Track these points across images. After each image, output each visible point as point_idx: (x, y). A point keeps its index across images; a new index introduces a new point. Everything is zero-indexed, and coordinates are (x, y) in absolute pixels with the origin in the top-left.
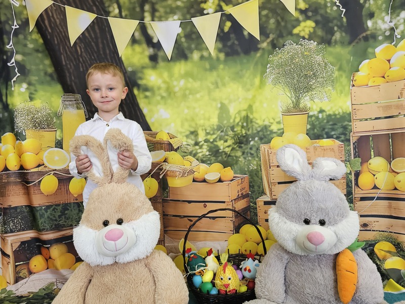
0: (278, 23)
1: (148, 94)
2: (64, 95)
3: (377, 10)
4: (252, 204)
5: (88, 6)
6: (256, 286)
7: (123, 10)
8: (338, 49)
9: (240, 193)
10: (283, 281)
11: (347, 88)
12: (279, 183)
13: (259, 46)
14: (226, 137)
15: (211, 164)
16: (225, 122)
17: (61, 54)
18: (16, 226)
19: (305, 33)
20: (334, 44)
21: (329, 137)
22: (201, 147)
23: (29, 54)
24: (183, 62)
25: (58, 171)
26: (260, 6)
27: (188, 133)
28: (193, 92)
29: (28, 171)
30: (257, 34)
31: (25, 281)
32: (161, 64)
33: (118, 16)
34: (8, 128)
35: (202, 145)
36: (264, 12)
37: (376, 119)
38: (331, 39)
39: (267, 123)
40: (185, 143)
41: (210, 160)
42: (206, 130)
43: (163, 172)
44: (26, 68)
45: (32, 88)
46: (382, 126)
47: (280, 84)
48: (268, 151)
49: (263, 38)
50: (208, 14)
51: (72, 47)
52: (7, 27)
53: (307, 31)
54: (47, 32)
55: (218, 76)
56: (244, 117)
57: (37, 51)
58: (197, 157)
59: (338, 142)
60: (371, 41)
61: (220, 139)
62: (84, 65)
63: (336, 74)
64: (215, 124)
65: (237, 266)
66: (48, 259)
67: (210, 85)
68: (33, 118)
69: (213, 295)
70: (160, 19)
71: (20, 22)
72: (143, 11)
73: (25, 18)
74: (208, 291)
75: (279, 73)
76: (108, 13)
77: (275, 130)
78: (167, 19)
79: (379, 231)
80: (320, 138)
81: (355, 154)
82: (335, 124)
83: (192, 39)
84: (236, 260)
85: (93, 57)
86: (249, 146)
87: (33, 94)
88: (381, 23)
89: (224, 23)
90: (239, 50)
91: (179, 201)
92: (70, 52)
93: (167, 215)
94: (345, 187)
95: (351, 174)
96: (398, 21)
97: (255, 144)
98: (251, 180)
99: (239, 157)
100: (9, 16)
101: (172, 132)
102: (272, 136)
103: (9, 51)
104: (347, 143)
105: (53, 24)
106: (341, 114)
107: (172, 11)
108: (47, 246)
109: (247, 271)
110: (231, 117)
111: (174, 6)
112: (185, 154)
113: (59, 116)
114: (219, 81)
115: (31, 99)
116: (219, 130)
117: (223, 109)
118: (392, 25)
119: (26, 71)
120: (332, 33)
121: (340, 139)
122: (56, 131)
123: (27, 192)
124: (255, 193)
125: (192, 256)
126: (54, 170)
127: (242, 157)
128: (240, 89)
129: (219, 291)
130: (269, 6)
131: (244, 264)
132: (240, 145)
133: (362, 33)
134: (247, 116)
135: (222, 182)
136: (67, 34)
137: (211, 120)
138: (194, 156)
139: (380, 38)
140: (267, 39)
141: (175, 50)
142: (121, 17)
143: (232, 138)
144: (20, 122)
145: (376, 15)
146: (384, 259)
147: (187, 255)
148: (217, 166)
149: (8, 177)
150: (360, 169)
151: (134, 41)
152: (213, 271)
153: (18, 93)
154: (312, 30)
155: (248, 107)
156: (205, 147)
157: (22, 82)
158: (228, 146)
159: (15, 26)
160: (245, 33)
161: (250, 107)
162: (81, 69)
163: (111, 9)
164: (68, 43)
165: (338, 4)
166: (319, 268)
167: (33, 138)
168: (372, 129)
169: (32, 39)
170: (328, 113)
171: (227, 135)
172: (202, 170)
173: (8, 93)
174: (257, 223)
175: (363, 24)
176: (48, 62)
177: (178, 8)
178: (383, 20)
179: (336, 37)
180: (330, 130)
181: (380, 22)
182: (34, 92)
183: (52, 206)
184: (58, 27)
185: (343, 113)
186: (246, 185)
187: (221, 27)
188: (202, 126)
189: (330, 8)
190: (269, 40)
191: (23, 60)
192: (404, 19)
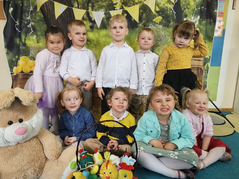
0: (147, 16)
3: (189, 14)
5: (64, 2)
7: (79, 5)
13: (138, 25)
17: (51, 23)
19: (158, 22)
20: (170, 27)
23: (37, 22)
24: (105, 30)
26: (140, 8)
30: (137, 20)
32: (95, 30)
33: (77, 7)
36: (141, 11)
38: (169, 25)
45: (38, 37)
49: (140, 22)
50: (117, 10)
51: (56, 20)
53: (159, 20)
54: (45, 13)
57: (41, 21)
63: (170, 40)
68: (38, 51)
70: (96, 10)
71: (33, 7)
72: (88, 6)
73: (35, 5)
76: (73, 6)
78: (98, 10)
88: (190, 19)
89: (124, 14)
92: (55, 22)
93: (94, 97)
96: (197, 20)
105: (48, 9)
107: (101, 7)
111: (102, 5)
115: (38, 42)
118: (194, 21)
120: (170, 22)
130: (144, 8)
136: (54, 14)
141: (101, 25)
144: (33, 52)
145: (188, 16)
149: (23, 76)
154: (161, 20)
159: (31, 9)
160: (133, 19)
163: (74, 4)
164: (54, 18)
165: (173, 10)
169: (38, 15)
175: (182, 19)
176: (45, 26)
177: (104, 6)
179: (171, 24)
182: (39, 39)
184: (50, 11)
189: (169, 11)
190: (142, 23)
191: (34, 25)
192: (199, 19)
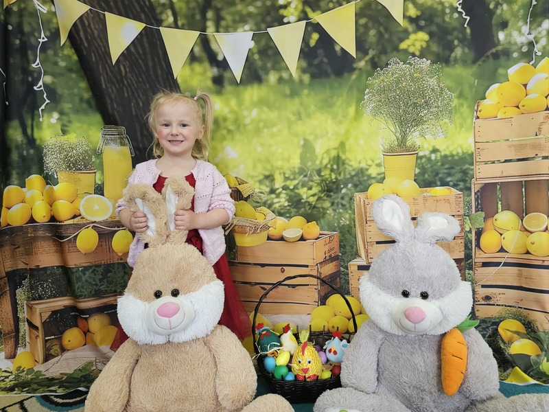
0: (380, 35)
2: (105, 127)
3: (512, 19)
4: (342, 269)
5: (135, 13)
6: (342, 372)
7: (179, 18)
8: (458, 70)
9: (327, 255)
10: (375, 367)
11: (469, 121)
12: (378, 243)
13: (355, 66)
14: (311, 183)
15: (291, 217)
17: (100, 75)
18: (45, 292)
19: (416, 49)
20: (453, 63)
21: (444, 184)
22: (278, 196)
23: (61, 75)
24: (256, 86)
25: (98, 223)
26: (357, 12)
27: (261, 177)
28: (269, 125)
29: (61, 224)
30: (352, 50)
31: (56, 359)
32: (228, 88)
33: (173, 26)
34: (34, 168)
35: (280, 193)
36: (363, 21)
37: (506, 161)
38: (450, 56)
39: (363, 165)
40: (257, 190)
41: (290, 213)
42: (284, 174)
43: (229, 228)
44: (57, 93)
45: (65, 118)
46: (513, 171)
47: (381, 116)
48: (364, 201)
49: (360, 55)
50: (289, 23)
51: (114, 66)
52: (33, 40)
53: (418, 45)
54: (82, 47)
55: (301, 104)
56: (334, 157)
57: (70, 70)
58: (272, 209)
59: (455, 191)
60: (503, 59)
61: (303, 186)
62: (129, 89)
63: (455, 102)
64: (296, 166)
65: (320, 347)
66: (86, 332)
67: (291, 116)
68: (66, 156)
69: (289, 381)
70: (227, 30)
71: (48, 34)
72: (204, 19)
73: (55, 28)
74: (282, 376)
75: (380, 101)
76: (159, 22)
77: (374, 175)
78: (235, 30)
79: (506, 306)
80: (433, 185)
81: (476, 207)
82: (452, 168)
83: (268, 56)
84: (319, 339)
85: (140, 79)
86: (340, 195)
87: (66, 126)
89: (311, 34)
90: (329, 70)
91: (249, 264)
92: (111, 72)
94: (463, 248)
95: (471, 233)
97: (348, 192)
99: (327, 209)
100: (35, 26)
101: (242, 176)
102: (370, 183)
103: (35, 71)
104: (467, 193)
105: (90, 35)
106: (460, 155)
107: (242, 19)
108: (85, 316)
109: (332, 353)
110: (317, 157)
111: (244, 12)
112: (257, 204)
113: (99, 154)
114: (302, 110)
115: (64, 132)
116: (302, 174)
117: (307, 147)
118: (531, 38)
119: (58, 97)
120: (451, 48)
121: (458, 188)
122: (95, 173)
123: (61, 250)
124: (346, 255)
125: (264, 332)
126: (93, 223)
127: (330, 209)
128: (329, 121)
129: (296, 376)
130: (370, 12)
131: (328, 344)
132: (328, 193)
133: (491, 48)
134: (338, 157)
135: (305, 240)
136: (107, 49)
137: (292, 161)
138: (270, 207)
139: (515, 55)
140: (365, 57)
141: (246, 71)
142: (177, 27)
143: (318, 184)
144: (51, 162)
145: (510, 24)
146: (511, 342)
147: (257, 332)
148: (298, 220)
149: (34, 231)
150: (483, 226)
151: (193, 58)
152: (290, 352)
153: (48, 125)
154: (424, 45)
155: (339, 145)
156: (283, 195)
157: (52, 111)
158: (314, 195)
159: (43, 39)
160: (337, 48)
161: (342, 145)
162: (126, 95)
163: (164, 17)
164: (109, 61)
165: (460, 10)
166: (419, 352)
167: (67, 181)
168: (500, 175)
169: (64, 55)
170: (443, 153)
171: (312, 181)
172: (280, 225)
173: (34, 124)
174: (348, 293)
175: (493, 36)
176: (83, 85)
177: (250, 15)
178: (520, 32)
179: (457, 54)
180: (445, 175)
181: (515, 34)
182: (67, 124)
183: (91, 267)
184: (96, 40)
185: (463, 153)
186: (336, 244)
187: (305, 40)
188: (280, 169)
189: (449, 16)
190: (367, 58)
191: (53, 82)
192: (546, 30)
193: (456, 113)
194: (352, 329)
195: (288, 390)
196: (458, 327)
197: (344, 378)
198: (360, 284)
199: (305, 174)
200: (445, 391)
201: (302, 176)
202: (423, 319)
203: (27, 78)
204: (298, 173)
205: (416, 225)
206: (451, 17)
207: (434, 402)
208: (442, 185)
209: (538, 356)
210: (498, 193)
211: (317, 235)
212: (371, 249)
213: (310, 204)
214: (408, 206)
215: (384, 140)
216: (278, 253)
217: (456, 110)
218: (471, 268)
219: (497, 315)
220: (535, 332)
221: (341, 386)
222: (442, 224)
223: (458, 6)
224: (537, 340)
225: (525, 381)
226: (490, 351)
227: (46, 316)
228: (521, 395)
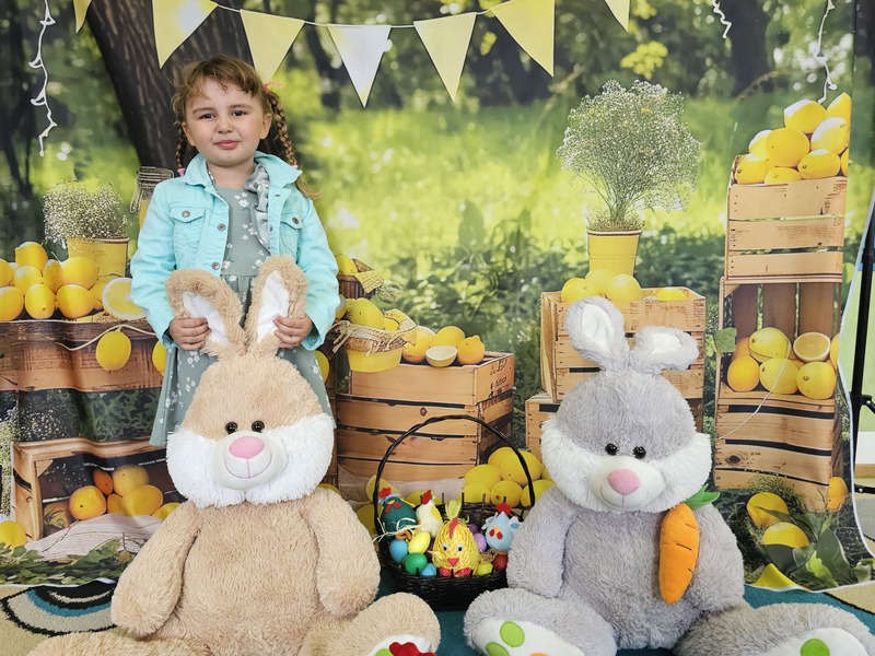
0: (592, 42)
1: (315, 174)
2: (141, 170)
3: (796, 29)
4: (516, 410)
6: (509, 565)
8: (709, 106)
9: (495, 389)
10: (560, 558)
11: (721, 186)
12: (572, 370)
13: (551, 88)
14: (474, 274)
15: (440, 328)
16: (473, 243)
17: (137, 82)
18: (43, 429)
19: (645, 69)
20: (702, 94)
21: (678, 283)
22: (421, 293)
23: (77, 81)
24: (392, 113)
25: (131, 323)
26: (558, 4)
27: (395, 261)
28: (410, 176)
29: (71, 322)
30: (548, 64)
31: (61, 533)
32: (347, 113)
33: (261, 8)
34: (30, 231)
35: (424, 288)
36: (566, 18)
37: (774, 251)
38: (697, 83)
39: (557, 249)
40: (387, 282)
41: (439, 321)
42: (433, 258)
43: (340, 341)
44: (68, 111)
45: (81, 153)
46: (784, 268)
47: (588, 171)
48: (556, 305)
49: (561, 72)
50: (448, 14)
51: (161, 71)
52: (31, 23)
53: (650, 63)
54: (109, 34)
55: (464, 146)
56: (512, 235)
57: (92, 74)
59: (694, 295)
60: (778, 93)
61: (461, 278)
63: (703, 156)
64: (452, 247)
65: (477, 527)
66: (108, 494)
67: (446, 163)
68: (81, 215)
69: (426, 578)
70: (348, 20)
71: (56, 12)
73: (67, 3)
74: (417, 569)
75: (588, 148)
76: (240, 2)
77: (572, 265)
78: (362, 21)
79: (760, 472)
80: (661, 284)
81: (725, 321)
82: (691, 258)
83: (414, 66)
84: (476, 515)
86: (519, 295)
87: (83, 166)
88: (802, 55)
89: (483, 34)
90: (510, 93)
91: (370, 400)
92: (157, 79)
93: (346, 427)
94: (702, 384)
95: (715, 360)
96: (836, 55)
97: (532, 291)
98: (519, 363)
99: (498, 317)
101: (364, 259)
102: (566, 277)
103: (34, 75)
104: (712, 298)
105: (124, 17)
106: (706, 238)
107: (374, 5)
108: (108, 469)
109: (495, 536)
110: (485, 232)
112: (387, 305)
113: (133, 213)
114: (465, 157)
115: (79, 176)
116: (460, 259)
117: (471, 216)
118: (823, 61)
119: (70, 118)
120: (700, 71)
121: (700, 289)
122: (127, 242)
123: (70, 362)
124: (523, 389)
125: (392, 502)
126: (123, 322)
127: (503, 317)
128: (508, 175)
129: (438, 570)
130: (578, 5)
131: (490, 522)
132: (500, 291)
133: (762, 74)
134: (519, 234)
135: (461, 365)
136: (153, 41)
137: (445, 237)
138: (407, 309)
139: (797, 87)
140: (567, 75)
141: (378, 89)
142: (267, 10)
143: (486, 276)
144: (56, 222)
145: (792, 38)
146: (764, 527)
147: (380, 501)
148: (452, 333)
149: (28, 331)
150: (733, 350)
151: (291, 62)
152: (430, 534)
153: (53, 163)
154: (659, 63)
155: (521, 215)
156: (429, 292)
157: (61, 141)
158: (477, 294)
159: (48, 20)
160: (525, 60)
161: (526, 214)
164: (153, 61)
165: (717, 10)
166: (628, 537)
167: (82, 255)
168: (763, 272)
169: (81, 48)
170: (679, 235)
171: (476, 271)
172: (422, 339)
173: (31, 160)
174: (524, 446)
175: (766, 56)
176: (110, 98)
178: (807, 51)
179: (708, 80)
180: (681, 270)
181: (799, 53)
182: (85, 162)
183: (118, 392)
184: (132, 23)
185: (710, 236)
186: (508, 372)
187: (474, 44)
188: (426, 249)
189: (699, 19)
190: (572, 77)
191: (62, 94)
192: (846, 50)
193: (702, 174)
194: (526, 501)
195: (425, 590)
196: (687, 502)
197: (512, 573)
198: (542, 433)
199: (465, 258)
200: (664, 596)
201: (461, 262)
202: (636, 488)
203: (21, 84)
204: (454, 257)
205: (632, 345)
206: (703, 22)
207: (646, 612)
208: (673, 285)
209: (804, 548)
210: (759, 299)
211: (480, 358)
212: (562, 380)
213: (471, 308)
214: (621, 316)
215: (591, 211)
216: (418, 384)
217: (703, 169)
218: (711, 414)
219: (746, 486)
220: (802, 513)
221: (506, 585)
222: (672, 345)
223: (715, 5)
224: (805, 525)
225: (783, 584)
226: (733, 538)
227: (43, 467)
228: (775, 605)
